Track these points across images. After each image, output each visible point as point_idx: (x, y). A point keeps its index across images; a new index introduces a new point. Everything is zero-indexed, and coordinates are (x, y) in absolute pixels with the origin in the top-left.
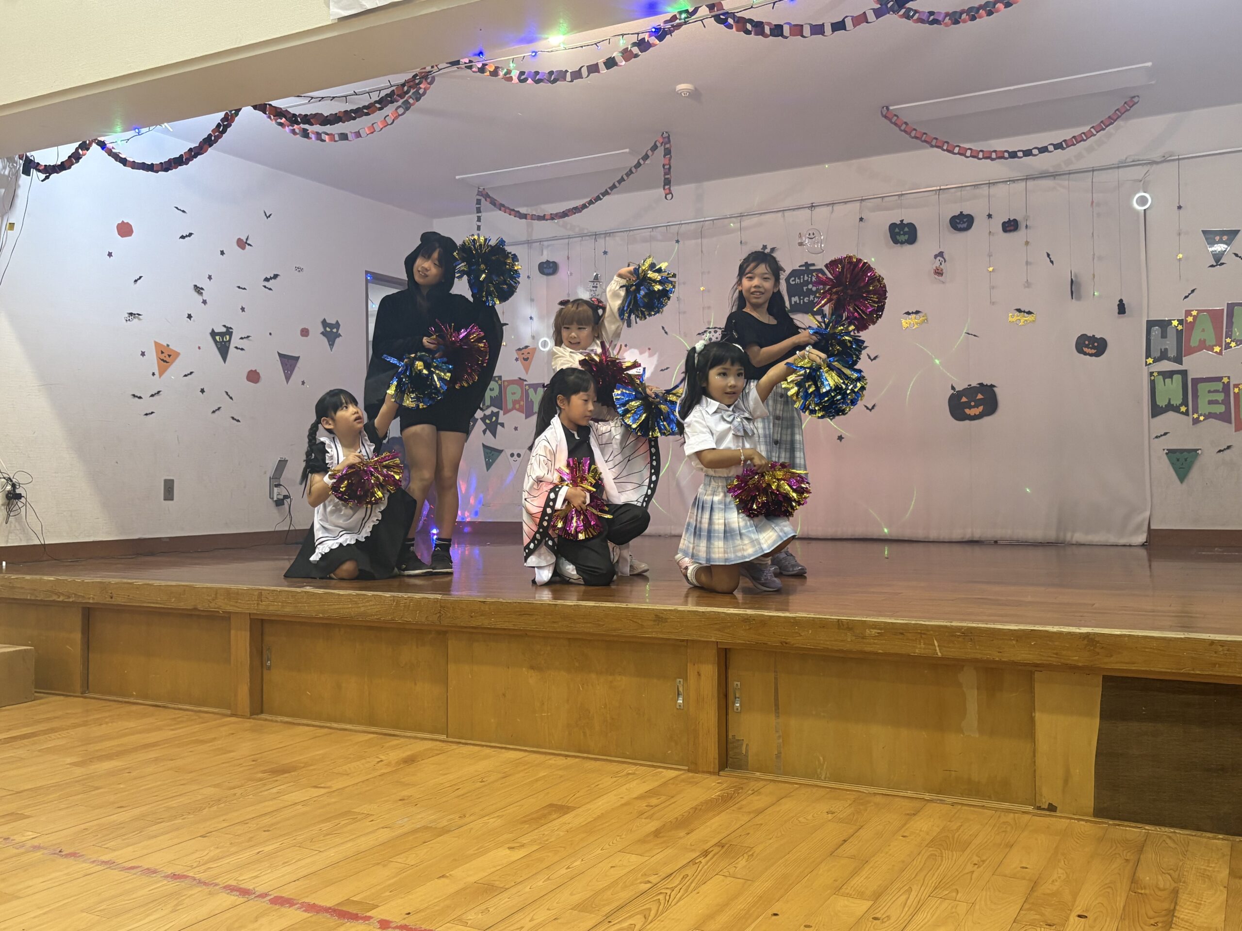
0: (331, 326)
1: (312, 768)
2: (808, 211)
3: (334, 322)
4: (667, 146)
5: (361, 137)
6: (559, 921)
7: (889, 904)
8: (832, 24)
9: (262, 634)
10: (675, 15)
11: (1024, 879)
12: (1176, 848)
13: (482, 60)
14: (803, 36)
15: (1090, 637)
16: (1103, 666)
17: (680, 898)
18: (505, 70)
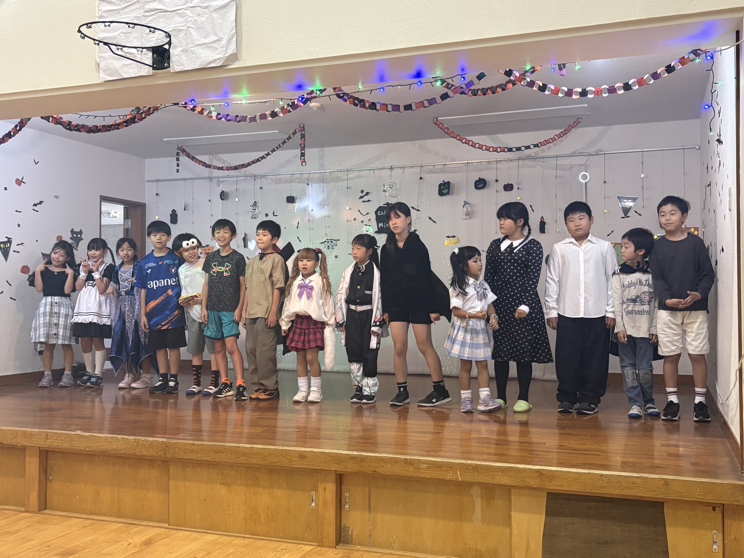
0: (77, 233)
2: (389, 171)
3: (79, 231)
4: (303, 132)
8: (404, 106)
9: (47, 460)
13: (193, 104)
14: (387, 111)
15: (540, 471)
16: (546, 488)
18: (208, 111)
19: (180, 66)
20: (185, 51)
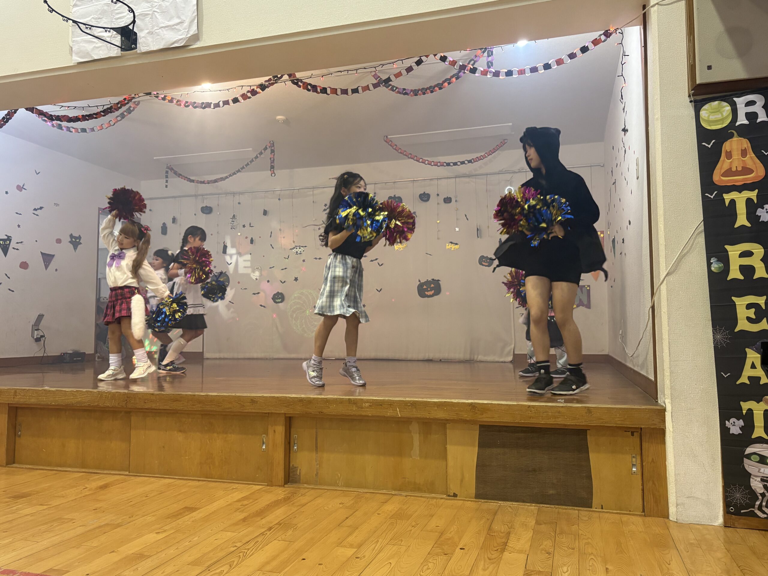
0: (76, 238)
1: (41, 494)
3: (78, 236)
4: (273, 148)
5: (94, 131)
6: (179, 572)
7: (366, 549)
8: (352, 90)
9: (16, 417)
10: (270, 79)
11: (436, 532)
12: (512, 512)
13: (164, 93)
14: (337, 95)
15: (473, 405)
16: (478, 420)
17: (252, 554)
18: (176, 100)
19: (146, 46)
20: (151, 33)
